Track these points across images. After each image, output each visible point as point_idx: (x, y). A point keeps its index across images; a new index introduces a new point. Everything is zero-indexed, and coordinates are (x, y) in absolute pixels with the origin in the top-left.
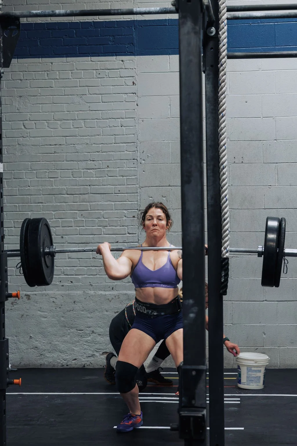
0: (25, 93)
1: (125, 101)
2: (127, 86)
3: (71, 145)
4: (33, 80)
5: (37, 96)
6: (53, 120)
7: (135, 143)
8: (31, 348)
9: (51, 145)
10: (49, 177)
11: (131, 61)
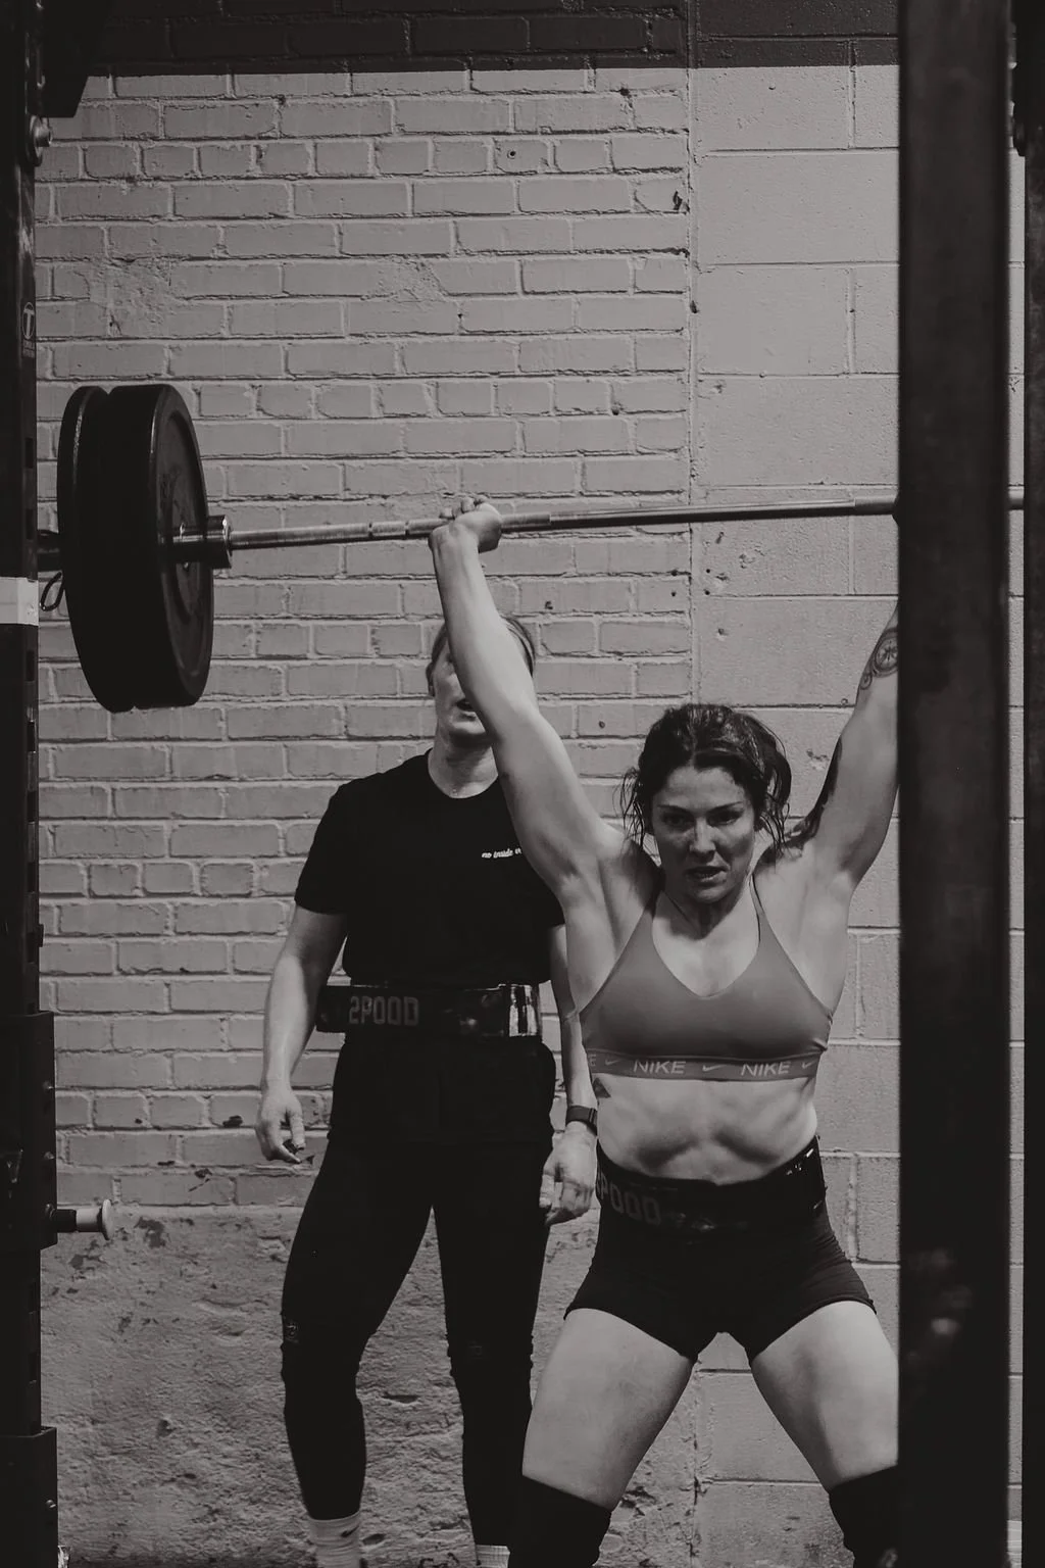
0: (152, 244)
1: (635, 287)
2: (648, 216)
3: (369, 501)
4: (187, 182)
5: (209, 258)
6: (285, 375)
7: (679, 492)
8: (166, 1478)
9: (271, 498)
10: (264, 652)
11: (670, 95)
